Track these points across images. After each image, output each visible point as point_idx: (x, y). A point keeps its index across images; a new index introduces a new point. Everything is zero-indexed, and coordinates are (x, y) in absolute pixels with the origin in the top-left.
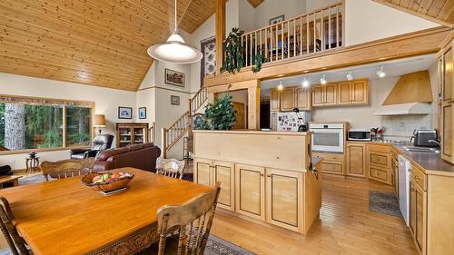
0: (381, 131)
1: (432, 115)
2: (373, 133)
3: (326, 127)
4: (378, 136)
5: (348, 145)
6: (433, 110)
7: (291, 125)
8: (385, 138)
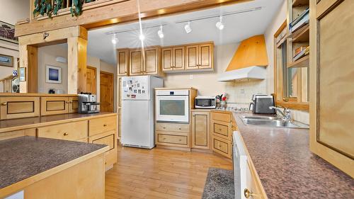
0: (224, 99)
1: (267, 80)
2: (219, 101)
3: (172, 93)
4: (223, 103)
5: (194, 114)
6: (268, 74)
7: (135, 91)
8: (228, 105)
